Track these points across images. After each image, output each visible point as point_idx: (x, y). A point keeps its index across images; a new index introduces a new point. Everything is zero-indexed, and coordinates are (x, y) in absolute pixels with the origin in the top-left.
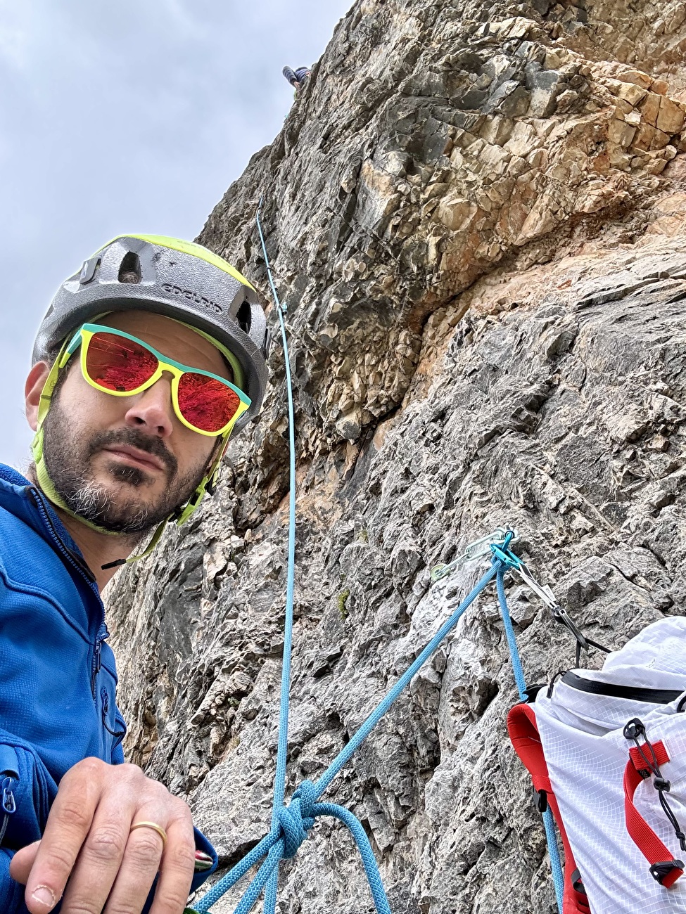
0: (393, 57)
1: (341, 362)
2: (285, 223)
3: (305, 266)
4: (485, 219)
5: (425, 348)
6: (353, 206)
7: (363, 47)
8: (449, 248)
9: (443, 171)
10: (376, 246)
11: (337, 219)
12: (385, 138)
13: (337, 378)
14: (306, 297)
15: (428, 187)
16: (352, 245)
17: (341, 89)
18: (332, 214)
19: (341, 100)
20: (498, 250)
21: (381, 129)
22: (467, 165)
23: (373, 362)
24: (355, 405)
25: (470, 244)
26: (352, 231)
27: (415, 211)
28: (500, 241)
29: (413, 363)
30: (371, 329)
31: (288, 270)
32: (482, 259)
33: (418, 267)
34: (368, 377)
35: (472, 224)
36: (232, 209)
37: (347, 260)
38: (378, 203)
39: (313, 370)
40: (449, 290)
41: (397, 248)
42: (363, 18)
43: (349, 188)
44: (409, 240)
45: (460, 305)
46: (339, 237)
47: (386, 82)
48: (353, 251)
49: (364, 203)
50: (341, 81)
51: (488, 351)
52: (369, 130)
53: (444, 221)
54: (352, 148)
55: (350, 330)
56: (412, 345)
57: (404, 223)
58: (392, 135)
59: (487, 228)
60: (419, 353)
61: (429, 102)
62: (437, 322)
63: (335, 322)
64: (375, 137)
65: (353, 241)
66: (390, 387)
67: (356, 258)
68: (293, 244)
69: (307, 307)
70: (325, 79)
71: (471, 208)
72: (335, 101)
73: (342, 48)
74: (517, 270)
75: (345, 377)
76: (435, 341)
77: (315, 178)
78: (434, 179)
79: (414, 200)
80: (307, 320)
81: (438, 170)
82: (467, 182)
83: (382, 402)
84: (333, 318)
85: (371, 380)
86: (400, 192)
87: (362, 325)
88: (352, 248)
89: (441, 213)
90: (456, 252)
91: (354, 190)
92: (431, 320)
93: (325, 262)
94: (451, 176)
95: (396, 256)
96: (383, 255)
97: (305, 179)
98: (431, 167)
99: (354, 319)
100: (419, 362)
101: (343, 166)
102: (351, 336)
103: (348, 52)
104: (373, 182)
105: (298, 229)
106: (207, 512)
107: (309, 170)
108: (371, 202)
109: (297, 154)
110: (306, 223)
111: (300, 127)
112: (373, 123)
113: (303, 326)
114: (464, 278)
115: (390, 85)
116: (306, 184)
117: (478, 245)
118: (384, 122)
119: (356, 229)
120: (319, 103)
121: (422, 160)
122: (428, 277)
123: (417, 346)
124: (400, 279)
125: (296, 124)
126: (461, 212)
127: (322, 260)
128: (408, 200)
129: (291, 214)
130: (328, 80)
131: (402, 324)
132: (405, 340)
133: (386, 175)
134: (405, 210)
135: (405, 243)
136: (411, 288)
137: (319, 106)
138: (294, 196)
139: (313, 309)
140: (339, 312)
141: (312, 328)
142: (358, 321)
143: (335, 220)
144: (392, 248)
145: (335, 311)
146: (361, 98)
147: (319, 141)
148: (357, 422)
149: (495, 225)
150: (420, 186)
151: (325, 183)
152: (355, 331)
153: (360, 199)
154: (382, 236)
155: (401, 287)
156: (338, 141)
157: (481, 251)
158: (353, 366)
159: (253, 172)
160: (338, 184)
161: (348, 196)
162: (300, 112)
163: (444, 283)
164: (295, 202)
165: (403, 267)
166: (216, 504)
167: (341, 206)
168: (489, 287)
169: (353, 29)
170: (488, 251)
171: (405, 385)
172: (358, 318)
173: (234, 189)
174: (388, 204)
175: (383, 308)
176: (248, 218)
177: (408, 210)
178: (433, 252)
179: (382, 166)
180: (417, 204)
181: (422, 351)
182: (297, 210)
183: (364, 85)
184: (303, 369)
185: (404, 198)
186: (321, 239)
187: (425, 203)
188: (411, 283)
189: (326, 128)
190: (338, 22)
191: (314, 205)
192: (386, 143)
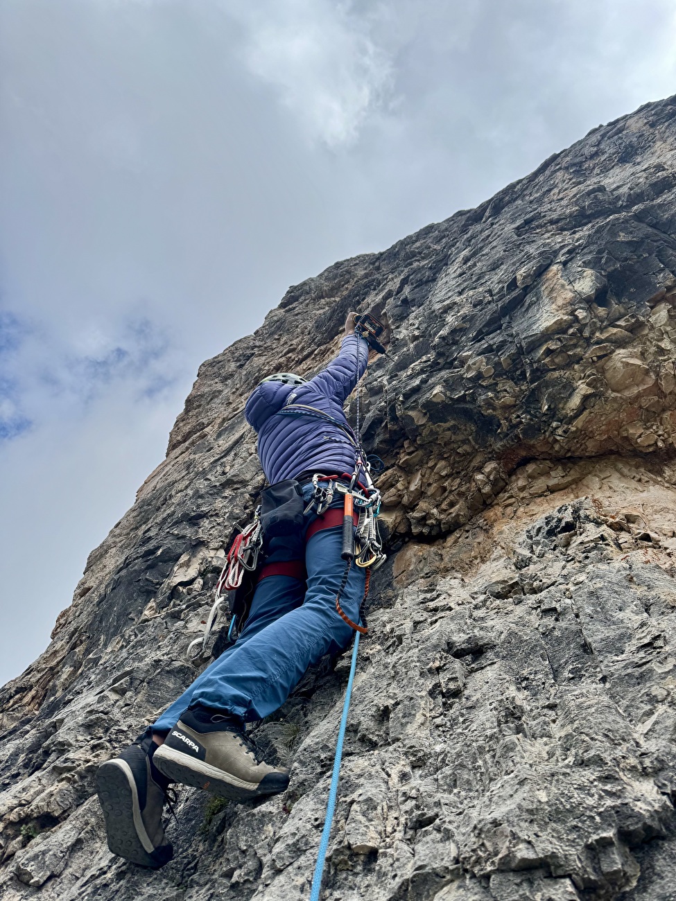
0: (639, 178)
1: (413, 452)
2: (444, 280)
3: (435, 334)
4: (656, 398)
5: (507, 495)
6: (517, 303)
7: (610, 158)
8: (596, 407)
9: (638, 320)
10: (516, 359)
11: (493, 307)
12: (590, 252)
13: (400, 467)
14: (417, 365)
15: (610, 329)
16: (491, 342)
17: (566, 187)
18: (490, 299)
19: (561, 196)
20: (652, 442)
21: (590, 240)
22: (668, 329)
23: (443, 473)
24: (400, 505)
25: (623, 416)
26: (500, 327)
27: (581, 346)
28: (660, 433)
29: (484, 502)
30: (461, 437)
31: (418, 328)
32: (626, 439)
33: (549, 407)
34: (430, 485)
35: (639, 396)
36: (418, 244)
37: (479, 355)
38: (546, 316)
39: (381, 442)
40: (569, 451)
41: (539, 374)
42: (624, 132)
43: (523, 283)
44: (556, 374)
45: (572, 472)
46: (484, 326)
47: (618, 198)
48: (489, 349)
49: (530, 306)
50: (570, 179)
51: (589, 610)
52: (577, 236)
53: (608, 375)
54: (549, 244)
55: (439, 426)
56: (494, 483)
57: (561, 351)
58: (600, 252)
59: (653, 409)
60: (497, 494)
61: (661, 239)
62: (536, 475)
63: (428, 411)
64: (580, 245)
65: (496, 339)
66: (445, 511)
67: (488, 359)
68: (437, 306)
69: (411, 377)
70: (555, 171)
71: (647, 379)
72: (554, 195)
73: (588, 151)
74: (661, 476)
75: (408, 470)
76: (522, 495)
77: (496, 254)
78: (622, 323)
79: (586, 334)
80: (403, 391)
81: (633, 316)
82: (658, 347)
83: (429, 522)
84: (429, 405)
85: (431, 490)
86: (576, 317)
87: (454, 429)
88: (490, 346)
89: (610, 364)
90: (601, 415)
91: (527, 287)
92: (530, 468)
93: (455, 343)
94: (643, 330)
95: (532, 382)
96: (518, 372)
97: (486, 251)
98: (625, 309)
99: (449, 418)
100: (491, 506)
101: (529, 257)
102: (437, 433)
103: (592, 156)
104: (552, 290)
105: (450, 294)
106: (215, 510)
107: (494, 244)
108: (538, 310)
109: (492, 224)
110: (460, 293)
111: (509, 202)
112: (585, 231)
113: (397, 395)
114: (594, 446)
115: (621, 203)
116: (483, 255)
117: (631, 422)
118: (598, 235)
119: (506, 329)
120: (538, 189)
121: (618, 296)
122: (554, 424)
123: (499, 486)
124: (521, 407)
125: (507, 198)
126: (633, 375)
127: (453, 339)
128: (581, 331)
129: (453, 276)
130: (558, 173)
131: (496, 453)
132: (490, 473)
133: (571, 291)
134: (571, 339)
135: (549, 374)
136: (528, 424)
137: (537, 192)
138: (466, 260)
139: (415, 384)
140: (439, 403)
141: (403, 402)
142: (452, 423)
143: (490, 307)
144: (533, 372)
145: (434, 400)
146: (584, 202)
147: (518, 223)
148: (391, 526)
149: (664, 410)
150: (602, 322)
151: (502, 264)
152: (444, 431)
153: (528, 301)
154: (529, 353)
155: (518, 417)
156: (538, 231)
157: (631, 431)
158: (421, 463)
159: (452, 223)
160: (514, 272)
161: (517, 290)
162: (516, 190)
163: (569, 441)
164: (464, 267)
165: (532, 399)
166: (228, 507)
167: (504, 296)
168: (618, 475)
169: (609, 138)
170: (640, 436)
171: (462, 520)
172: (455, 420)
173: (430, 229)
174: (555, 323)
175: (487, 426)
176: (423, 258)
177: (574, 341)
178: (575, 401)
179: (572, 279)
180: (588, 340)
181: (501, 495)
182: (460, 275)
183: (593, 191)
184: (373, 435)
185: (576, 326)
186: (464, 318)
187: (597, 343)
188: (531, 420)
189: (532, 214)
190: (597, 126)
191: (478, 279)
192: (589, 257)
